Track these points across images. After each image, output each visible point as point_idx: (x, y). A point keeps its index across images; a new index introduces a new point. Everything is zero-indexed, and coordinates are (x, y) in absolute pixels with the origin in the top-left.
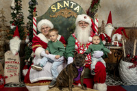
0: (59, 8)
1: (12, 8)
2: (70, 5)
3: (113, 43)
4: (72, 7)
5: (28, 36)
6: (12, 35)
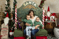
0: (27, 5)
1: (6, 5)
2: (32, 3)
3: (51, 20)
4: (33, 4)
5: (12, 17)
6: (5, 17)
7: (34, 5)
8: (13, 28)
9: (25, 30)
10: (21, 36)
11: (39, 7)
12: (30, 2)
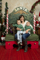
0: (18, 10)
5: (4, 22)
7: (25, 10)
8: (4, 33)
9: (16, 35)
10: (12, 40)
11: (30, 12)
12: (21, 7)
